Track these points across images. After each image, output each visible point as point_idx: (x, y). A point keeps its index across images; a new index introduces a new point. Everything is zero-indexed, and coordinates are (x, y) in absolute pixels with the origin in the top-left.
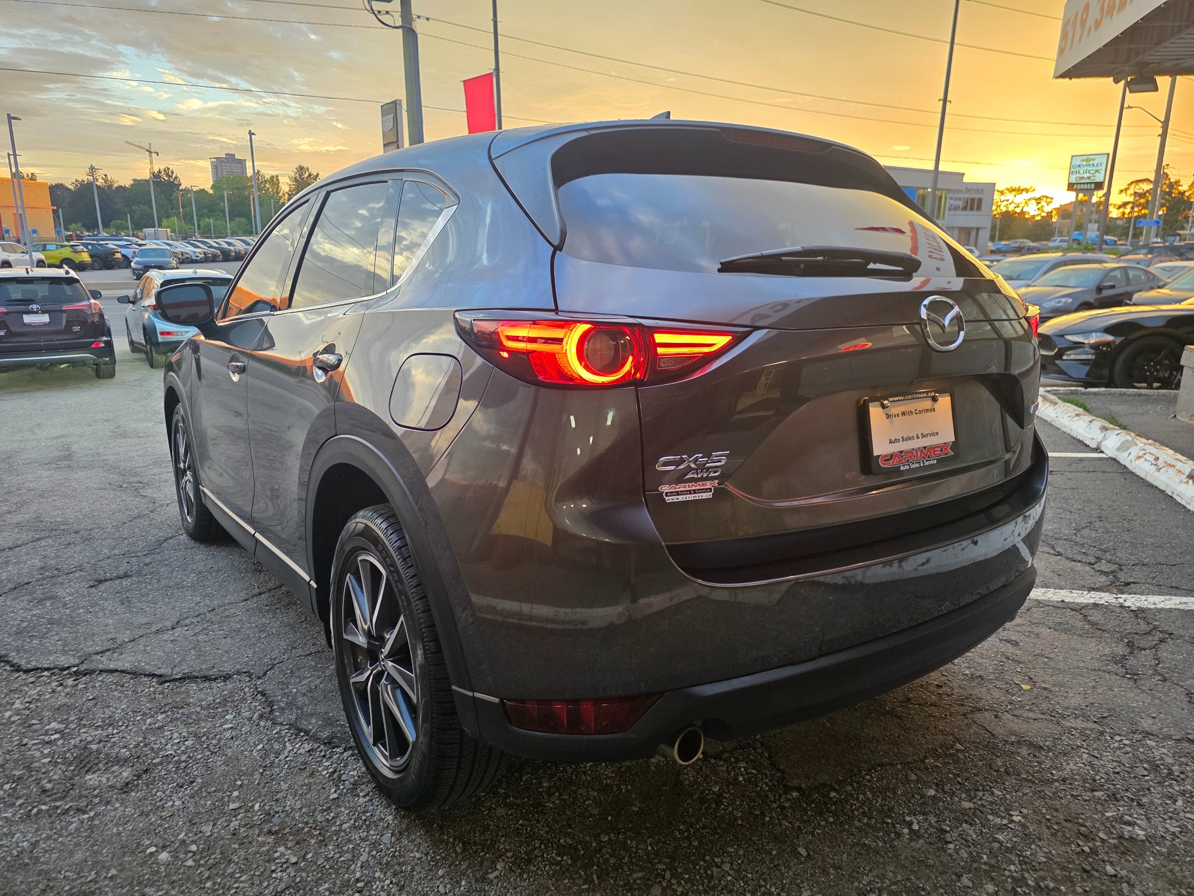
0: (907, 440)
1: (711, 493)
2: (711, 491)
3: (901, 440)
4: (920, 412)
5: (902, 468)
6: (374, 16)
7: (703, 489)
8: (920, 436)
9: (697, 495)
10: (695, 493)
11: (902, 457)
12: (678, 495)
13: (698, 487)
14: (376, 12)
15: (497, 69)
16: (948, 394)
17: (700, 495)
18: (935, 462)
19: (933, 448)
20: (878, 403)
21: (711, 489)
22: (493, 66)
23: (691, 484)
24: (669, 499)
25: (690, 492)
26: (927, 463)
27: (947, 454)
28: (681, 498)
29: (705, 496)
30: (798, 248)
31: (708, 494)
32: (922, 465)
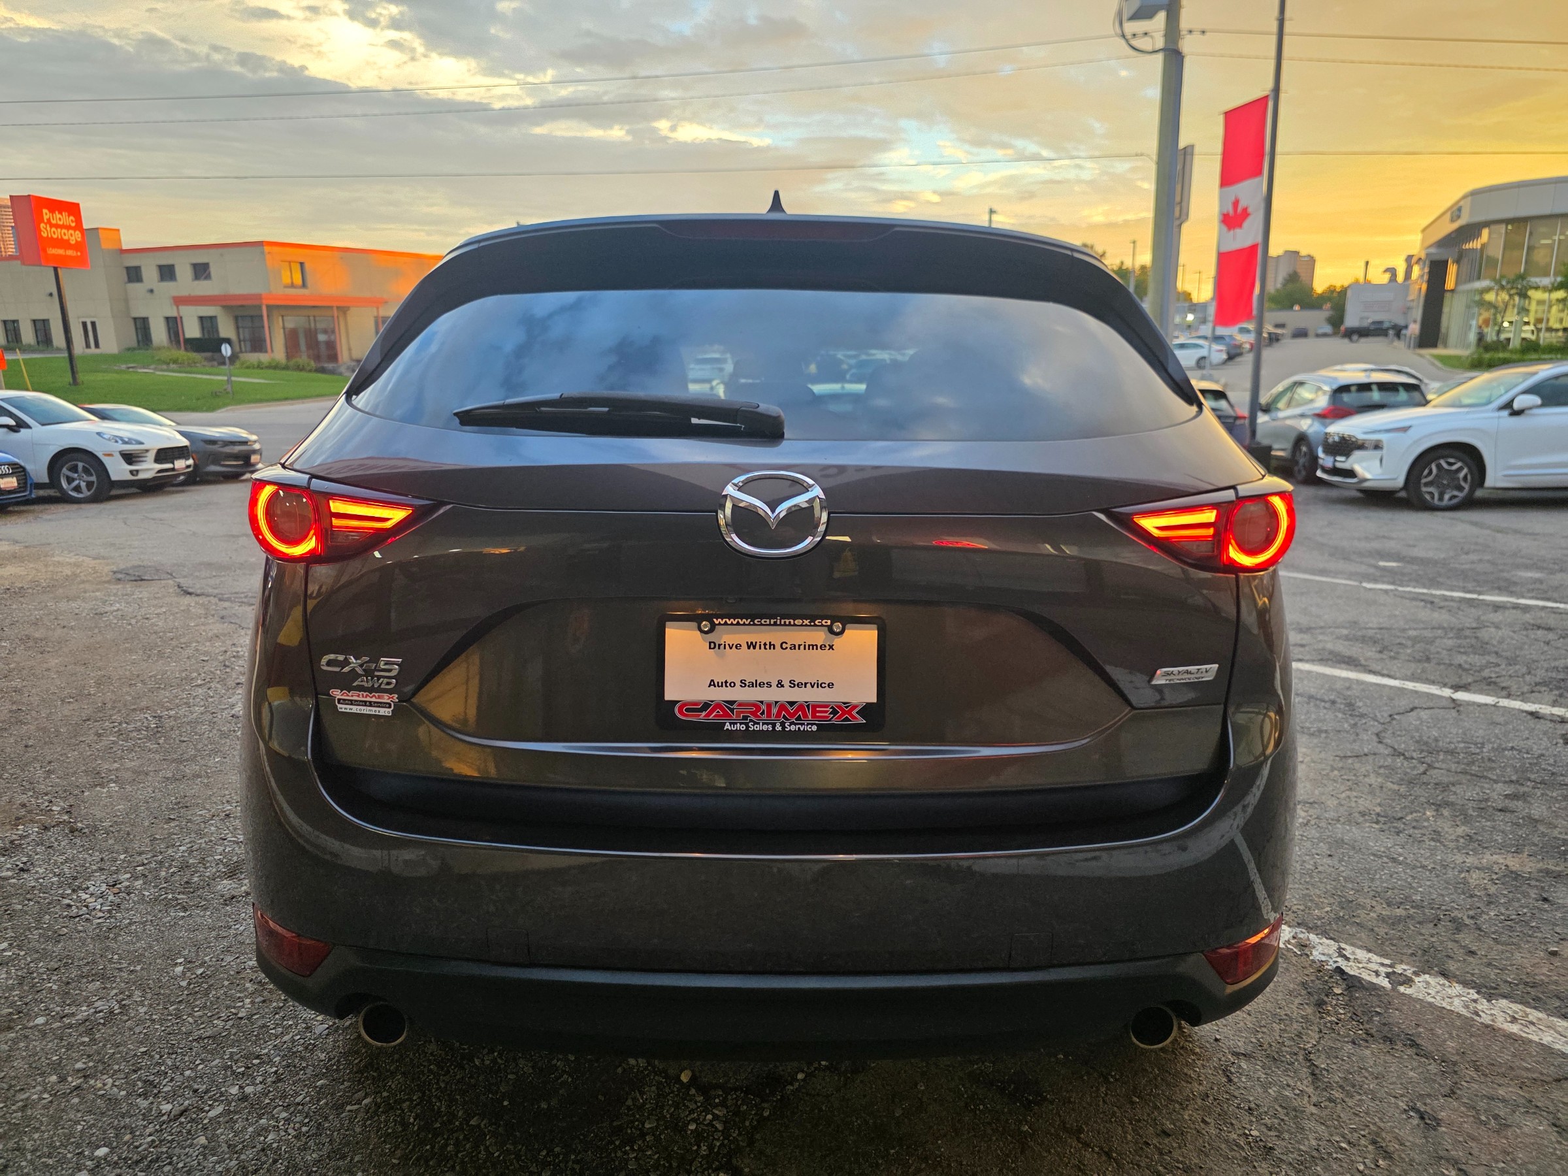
0: (752, 685)
1: (390, 710)
2: (390, 707)
3: (738, 684)
4: (793, 647)
5: (727, 726)
6: (1123, 42)
7: (381, 703)
8: (786, 683)
9: (374, 709)
10: (371, 706)
11: (732, 710)
12: (352, 704)
13: (374, 699)
14: (1129, 37)
15: (1277, 89)
16: (875, 626)
17: (377, 709)
18: (814, 728)
19: (815, 707)
20: (695, 624)
21: (390, 705)
22: (1270, 84)
23: (365, 694)
24: (342, 708)
25: (365, 703)
26: (793, 728)
27: (847, 719)
28: (355, 709)
29: (384, 712)
30: (555, 395)
31: (387, 710)
32: (778, 728)
